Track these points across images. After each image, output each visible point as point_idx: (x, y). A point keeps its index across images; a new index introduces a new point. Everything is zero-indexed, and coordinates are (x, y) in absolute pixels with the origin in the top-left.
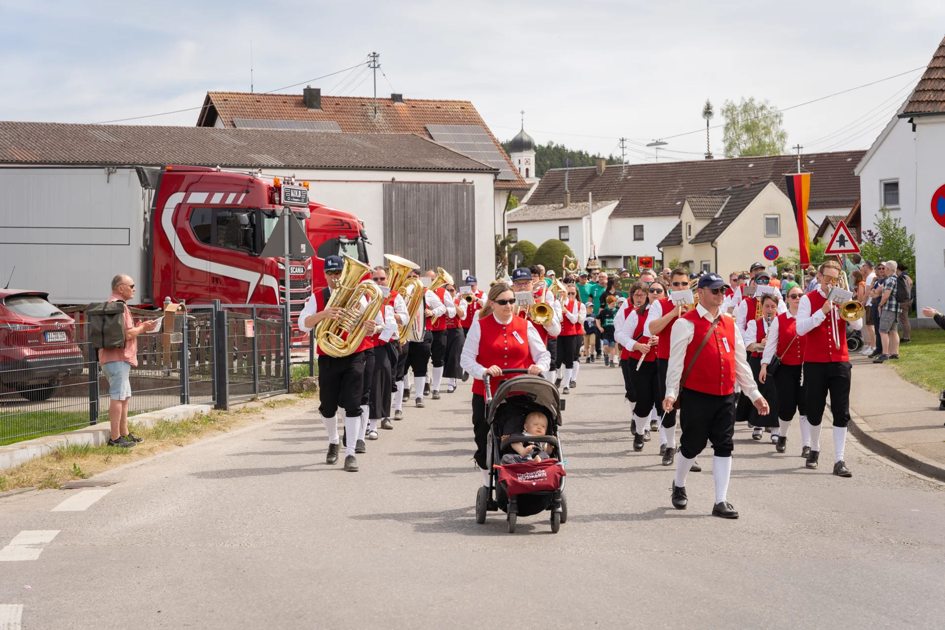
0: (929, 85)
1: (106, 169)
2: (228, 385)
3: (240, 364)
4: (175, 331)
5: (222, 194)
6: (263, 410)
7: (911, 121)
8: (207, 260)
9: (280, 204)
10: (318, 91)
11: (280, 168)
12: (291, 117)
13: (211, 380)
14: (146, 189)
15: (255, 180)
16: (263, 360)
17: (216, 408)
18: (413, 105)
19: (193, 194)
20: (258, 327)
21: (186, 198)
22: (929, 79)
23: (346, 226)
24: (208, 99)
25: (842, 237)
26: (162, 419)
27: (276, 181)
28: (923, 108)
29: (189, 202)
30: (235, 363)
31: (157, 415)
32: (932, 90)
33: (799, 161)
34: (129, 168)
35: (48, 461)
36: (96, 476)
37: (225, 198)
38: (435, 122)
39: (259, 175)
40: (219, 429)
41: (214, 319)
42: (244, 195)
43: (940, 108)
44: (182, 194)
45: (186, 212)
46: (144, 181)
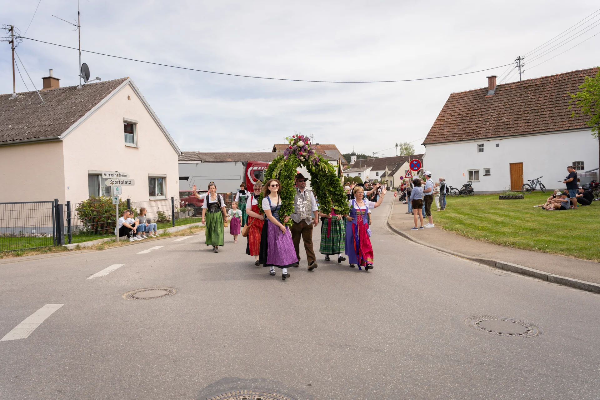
0: (429, 137)
1: (235, 162)
7: (424, 146)
18: (321, 146)
19: (254, 168)
21: (253, 168)
22: (429, 135)
24: (274, 146)
25: (408, 174)
28: (427, 142)
29: (254, 169)
34: (240, 162)
37: (261, 168)
38: (327, 150)
43: (431, 142)
44: (252, 168)
45: (253, 172)
46: (244, 165)
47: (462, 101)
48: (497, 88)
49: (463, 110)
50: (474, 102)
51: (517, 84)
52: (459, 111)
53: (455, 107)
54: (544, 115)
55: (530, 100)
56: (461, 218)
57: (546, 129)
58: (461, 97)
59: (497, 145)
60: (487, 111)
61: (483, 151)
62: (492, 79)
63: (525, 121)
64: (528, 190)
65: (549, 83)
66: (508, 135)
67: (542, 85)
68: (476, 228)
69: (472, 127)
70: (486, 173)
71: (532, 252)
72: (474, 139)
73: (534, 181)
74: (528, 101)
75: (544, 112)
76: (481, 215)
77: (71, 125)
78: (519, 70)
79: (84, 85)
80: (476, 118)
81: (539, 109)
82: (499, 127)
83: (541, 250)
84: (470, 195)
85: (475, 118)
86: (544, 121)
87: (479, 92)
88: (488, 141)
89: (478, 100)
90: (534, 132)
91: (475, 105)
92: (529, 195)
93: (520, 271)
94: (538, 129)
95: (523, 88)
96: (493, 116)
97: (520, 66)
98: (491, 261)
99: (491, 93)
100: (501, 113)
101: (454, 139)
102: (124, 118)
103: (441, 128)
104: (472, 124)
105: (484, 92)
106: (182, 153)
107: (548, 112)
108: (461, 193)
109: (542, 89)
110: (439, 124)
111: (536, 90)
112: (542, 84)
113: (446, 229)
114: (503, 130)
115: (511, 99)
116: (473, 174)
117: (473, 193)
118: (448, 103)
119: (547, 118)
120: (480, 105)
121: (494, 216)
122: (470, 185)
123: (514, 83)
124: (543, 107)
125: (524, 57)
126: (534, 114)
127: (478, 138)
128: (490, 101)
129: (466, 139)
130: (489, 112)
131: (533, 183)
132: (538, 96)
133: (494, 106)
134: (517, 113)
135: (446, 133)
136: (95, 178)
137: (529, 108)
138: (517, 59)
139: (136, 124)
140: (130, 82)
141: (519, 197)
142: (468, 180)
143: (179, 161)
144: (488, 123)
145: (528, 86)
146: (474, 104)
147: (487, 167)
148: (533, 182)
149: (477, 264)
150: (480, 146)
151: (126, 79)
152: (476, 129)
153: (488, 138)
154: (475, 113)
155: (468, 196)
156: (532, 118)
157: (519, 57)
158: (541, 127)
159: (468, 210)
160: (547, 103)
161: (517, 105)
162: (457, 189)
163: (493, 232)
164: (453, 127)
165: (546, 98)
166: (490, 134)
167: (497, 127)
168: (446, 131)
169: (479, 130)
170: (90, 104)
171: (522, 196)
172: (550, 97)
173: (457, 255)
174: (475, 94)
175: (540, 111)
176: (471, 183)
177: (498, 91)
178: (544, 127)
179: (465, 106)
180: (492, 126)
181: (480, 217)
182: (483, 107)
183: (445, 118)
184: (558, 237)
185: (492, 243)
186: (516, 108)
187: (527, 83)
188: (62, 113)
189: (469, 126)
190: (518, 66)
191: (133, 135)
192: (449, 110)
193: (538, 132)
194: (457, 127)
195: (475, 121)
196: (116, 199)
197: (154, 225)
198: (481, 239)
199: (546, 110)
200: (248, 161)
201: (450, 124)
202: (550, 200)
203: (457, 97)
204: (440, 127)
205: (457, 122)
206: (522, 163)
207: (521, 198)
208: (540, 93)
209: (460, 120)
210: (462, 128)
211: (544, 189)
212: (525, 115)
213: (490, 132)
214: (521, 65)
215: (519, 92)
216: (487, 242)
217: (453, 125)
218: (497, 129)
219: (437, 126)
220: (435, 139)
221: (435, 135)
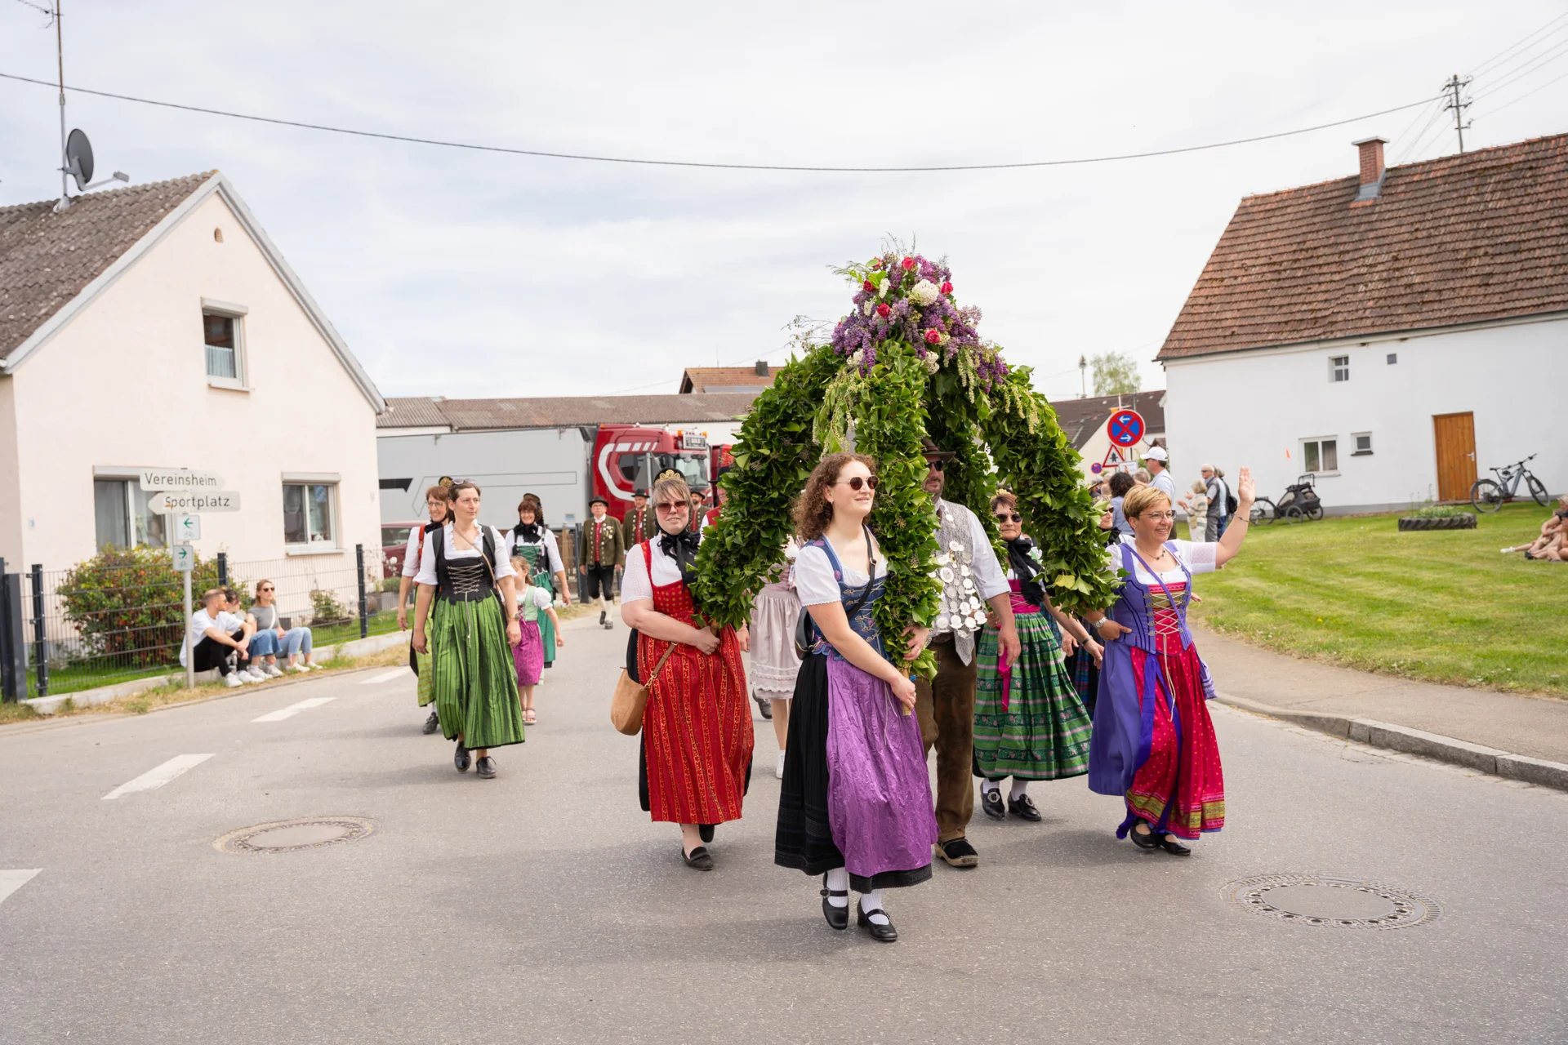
0: (1176, 336)
1: (559, 429)
5: (640, 444)
7: (1162, 364)
9: (684, 449)
10: (766, 363)
11: (728, 421)
12: (746, 383)
14: (586, 442)
15: (663, 433)
17: (582, 602)
19: (620, 445)
21: (615, 448)
24: (686, 374)
25: (1114, 455)
27: (680, 432)
28: (1170, 354)
29: (618, 450)
32: (1179, 340)
33: (1120, 399)
34: (574, 428)
37: (642, 447)
39: (667, 429)
43: (1183, 352)
44: (612, 445)
45: (616, 458)
46: (586, 437)
47: (1280, 219)
48: (1387, 179)
49: (1281, 250)
50: (1314, 224)
51: (1451, 163)
52: (1269, 252)
53: (1258, 238)
54: (1536, 259)
55: (1491, 214)
56: (1269, 593)
57: (1544, 304)
58: (1274, 206)
59: (1392, 359)
60: (1356, 250)
61: (1347, 378)
62: (1370, 148)
63: (1477, 281)
64: (1490, 499)
65: (1552, 157)
66: (1425, 325)
67: (1528, 165)
68: (1309, 620)
69: (1310, 303)
70: (1359, 447)
71: (1466, 691)
72: (1319, 341)
73: (1511, 470)
74: (1484, 216)
75: (1534, 249)
76: (1331, 582)
77: (38, 326)
78: (1456, 120)
79: (77, 197)
80: (1324, 274)
81: (1519, 242)
82: (1395, 301)
83: (1494, 685)
84: (1311, 519)
85: (1320, 274)
86: (1536, 278)
87: (1331, 191)
88: (1363, 344)
89: (1328, 218)
90: (1505, 315)
91: (1318, 231)
92: (1496, 515)
93: (1419, 748)
94: (1518, 304)
95: (1468, 176)
96: (1375, 265)
97: (1457, 107)
98: (1337, 721)
99: (1369, 192)
100: (1402, 255)
101: (1255, 342)
102: (202, 300)
103: (1212, 308)
104: (1311, 293)
105: (1347, 191)
106: (386, 405)
107: (1549, 252)
108: (1280, 512)
109: (1530, 177)
110: (1205, 294)
111: (1508, 180)
112: (1529, 161)
113: (1216, 628)
114: (1409, 309)
115: (1432, 212)
116: (1319, 452)
117: (1319, 511)
118: (1234, 227)
119: (1546, 270)
120: (1335, 231)
121: (1370, 584)
122: (1309, 487)
123: (1440, 161)
124: (1533, 235)
125: (1470, 79)
126: (1503, 259)
127: (1332, 336)
128: (1365, 219)
129: (1291, 342)
130: (1365, 253)
131: (1507, 477)
132: (1516, 201)
133: (1380, 233)
134: (1453, 256)
135: (1229, 323)
136: (116, 490)
137: (1488, 238)
138: (1449, 86)
139: (239, 316)
140: (220, 184)
141: (1462, 520)
142: (1303, 472)
143: (378, 427)
144: (1362, 288)
145: (1486, 169)
146: (1316, 228)
147: (1362, 428)
148: (1506, 473)
149: (1298, 729)
150: (1338, 361)
151: (208, 178)
152: (1325, 309)
153: (1362, 337)
154: (1318, 257)
155: (1303, 522)
156: (1498, 269)
157: (1455, 78)
158: (1528, 299)
159: (1295, 567)
160: (1547, 223)
161: (1451, 228)
162: (1267, 500)
163: (1358, 634)
164: (1251, 305)
165: (1540, 207)
166: (1369, 322)
167: (1388, 302)
168: (1229, 315)
169: (1331, 310)
170: (97, 257)
171: (1469, 519)
172: (1555, 204)
173: (1240, 707)
174: (1320, 197)
175: (1524, 246)
176: (1311, 481)
177: (1390, 186)
178: (1538, 298)
179: (1289, 237)
180: (1373, 299)
181: (1328, 587)
182: (1344, 239)
183: (1224, 275)
184: (1553, 643)
185: (1349, 665)
186: (1448, 238)
187: (1481, 161)
188: (9, 287)
189: (1301, 299)
190: (1451, 106)
191: (233, 353)
192: (1239, 249)
193: (1518, 313)
194: (1265, 302)
195: (1320, 283)
196: (185, 553)
197: (302, 634)
198: (1318, 655)
199: (1542, 243)
200: (598, 426)
201: (1241, 293)
202: (1550, 531)
203: (1262, 208)
204: (1210, 304)
205: (1264, 286)
206: (1469, 415)
207: (1470, 524)
208: (1522, 192)
209: (1273, 280)
210: (1281, 306)
211: (1543, 494)
212: (1476, 262)
213: (1367, 318)
214: (1460, 103)
215: (1456, 190)
216: (1337, 662)
217: (1251, 296)
218: (1389, 307)
219: (1201, 301)
220: (1194, 344)
221: (1195, 330)
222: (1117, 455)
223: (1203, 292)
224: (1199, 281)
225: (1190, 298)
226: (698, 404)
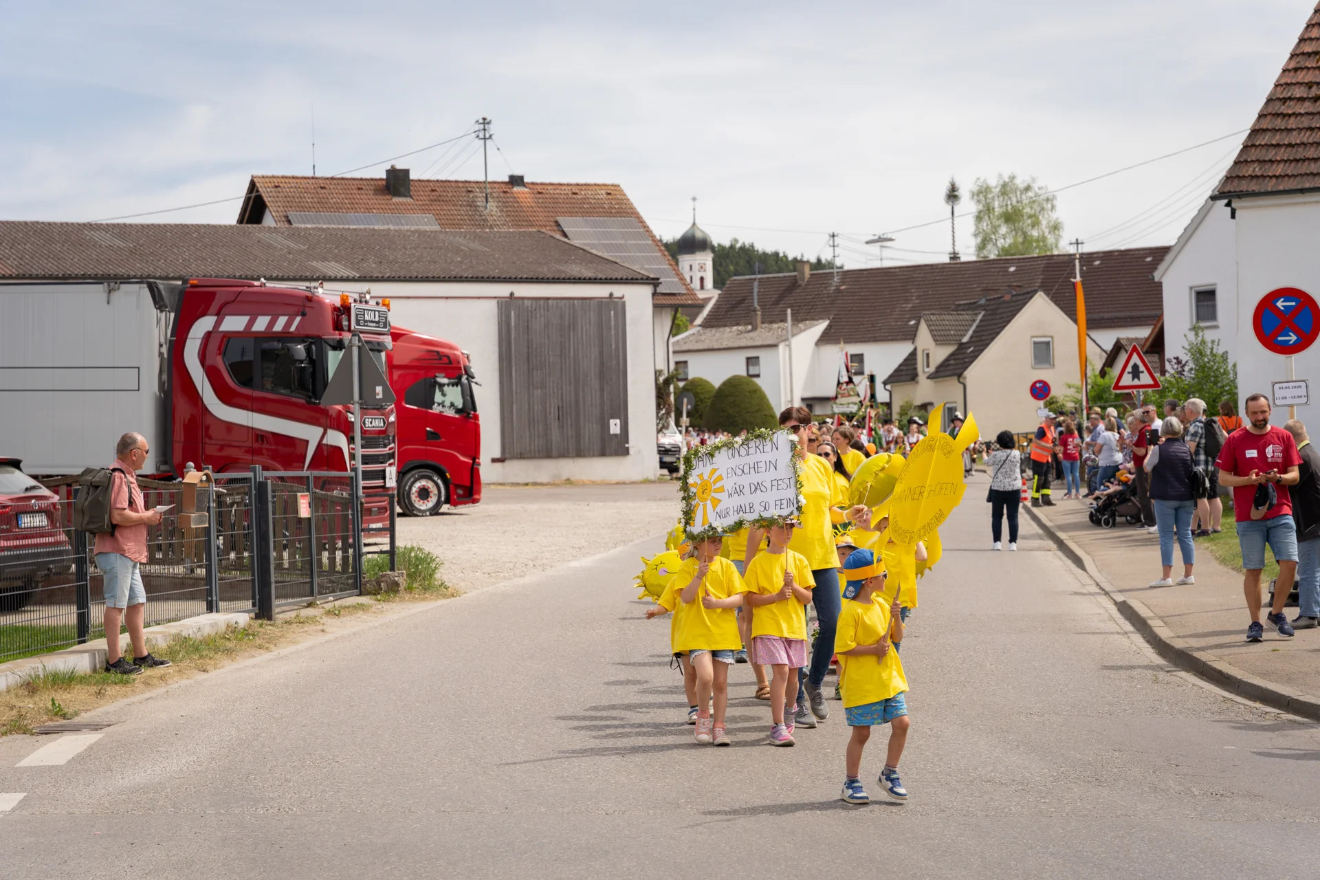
0: (1254, 154)
1: (106, 284)
2: (273, 586)
3: (292, 556)
4: (197, 511)
5: (268, 318)
6: (325, 619)
7: (1228, 205)
8: (248, 410)
9: (349, 330)
10: (407, 172)
11: (354, 280)
12: (369, 210)
13: (250, 578)
14: (161, 311)
15: (315, 298)
16: (325, 549)
17: (258, 617)
18: (540, 190)
19: (227, 318)
20: (316, 503)
21: (218, 324)
22: (1253, 145)
23: (445, 360)
24: (253, 185)
25: (1135, 367)
26: (179, 634)
27: (344, 299)
28: (1244, 186)
29: (221, 329)
30: (286, 555)
31: (173, 628)
32: (1258, 161)
34: (137, 283)
35: (17, 696)
36: (83, 715)
37: (272, 323)
38: (572, 213)
39: (320, 290)
40: (260, 647)
41: (254, 492)
42: (298, 319)
43: (1270, 185)
44: (216, 318)
45: (218, 344)
46: (159, 301)
200: (185, 281)
219: (1299, 92)
220: (1291, 169)
221: (1290, 145)
222: (1142, 368)
223: (1301, 77)
224: (1292, 56)
225: (1276, 86)
226: (292, 245)
